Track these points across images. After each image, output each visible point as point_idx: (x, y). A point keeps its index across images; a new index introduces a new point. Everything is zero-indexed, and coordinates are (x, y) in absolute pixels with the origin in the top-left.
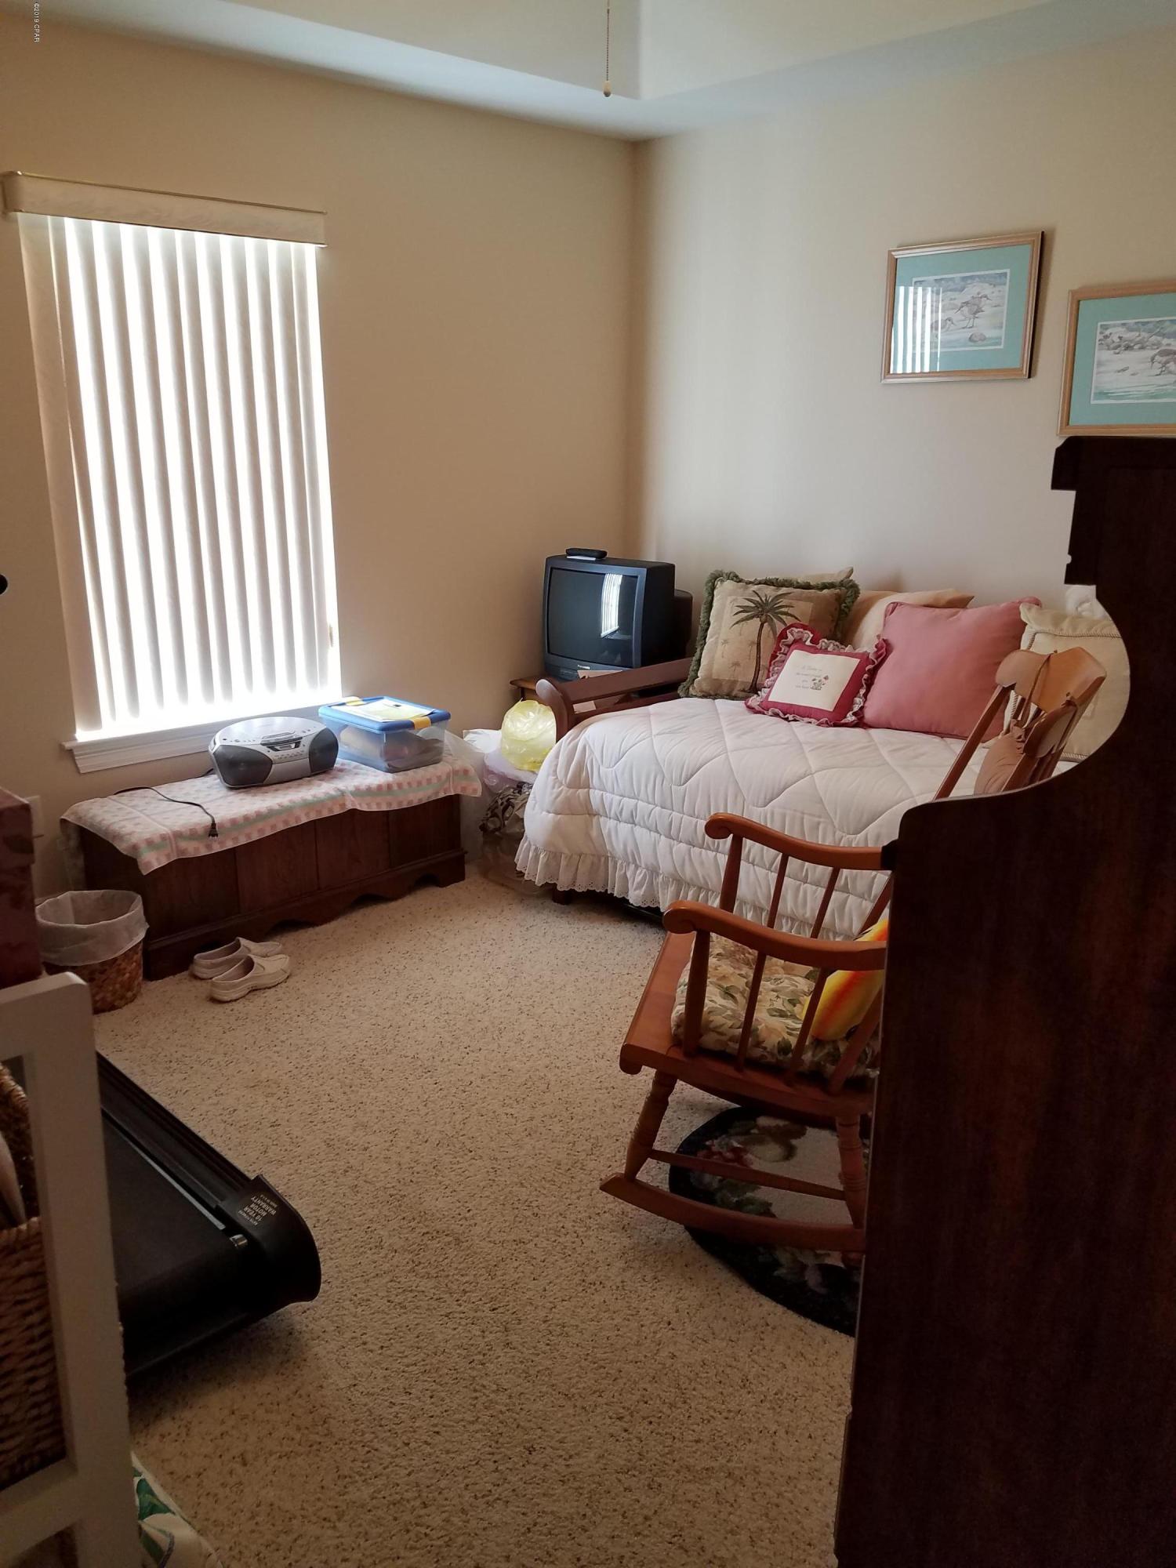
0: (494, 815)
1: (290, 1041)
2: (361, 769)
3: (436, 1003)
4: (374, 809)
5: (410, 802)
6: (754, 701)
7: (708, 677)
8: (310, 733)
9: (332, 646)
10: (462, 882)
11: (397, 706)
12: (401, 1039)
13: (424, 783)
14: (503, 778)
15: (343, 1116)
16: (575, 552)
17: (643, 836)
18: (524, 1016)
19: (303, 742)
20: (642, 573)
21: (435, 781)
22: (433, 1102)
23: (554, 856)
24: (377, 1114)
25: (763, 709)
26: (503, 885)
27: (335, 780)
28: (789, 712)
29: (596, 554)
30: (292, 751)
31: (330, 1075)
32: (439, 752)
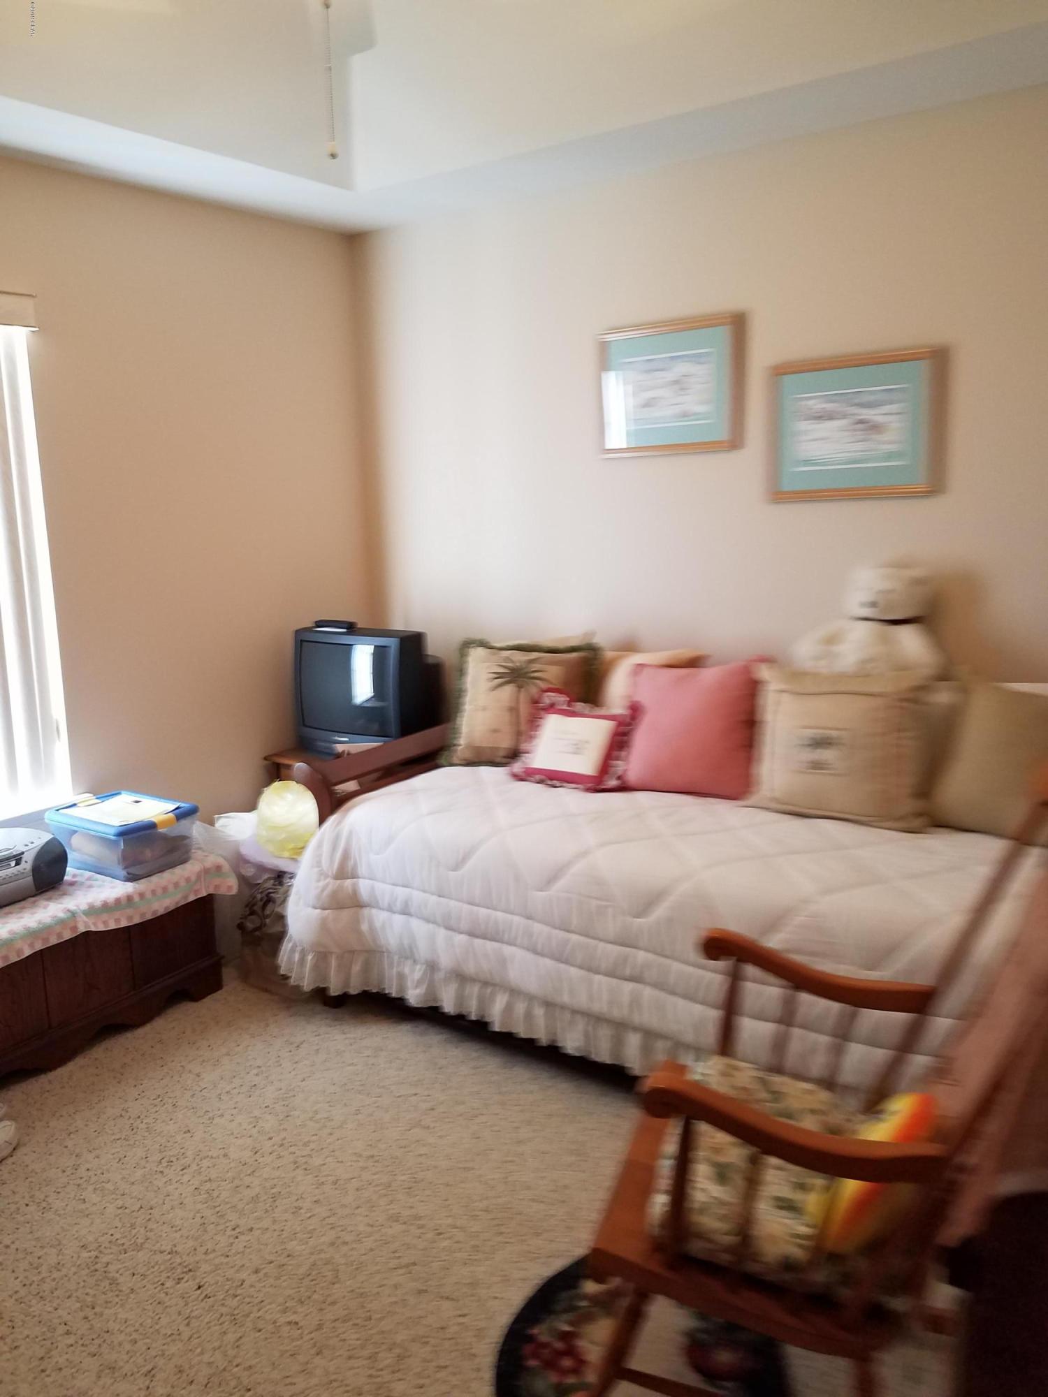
0: (252, 913)
1: (17, 1244)
2: (96, 880)
3: (194, 1167)
4: (112, 926)
5: (155, 912)
6: (517, 767)
7: (470, 747)
8: (33, 845)
9: (60, 741)
10: (219, 992)
11: (137, 802)
12: (154, 1226)
13: (171, 888)
14: (262, 868)
15: (84, 1354)
16: (321, 624)
17: (420, 928)
18: (299, 1171)
19: (25, 857)
20: (392, 643)
21: (183, 883)
22: (197, 1317)
23: (323, 957)
24: (128, 1347)
25: (528, 775)
26: (266, 990)
27: (65, 897)
28: (553, 778)
29: (346, 626)
30: (13, 870)
31: (66, 1291)
32: (187, 851)
